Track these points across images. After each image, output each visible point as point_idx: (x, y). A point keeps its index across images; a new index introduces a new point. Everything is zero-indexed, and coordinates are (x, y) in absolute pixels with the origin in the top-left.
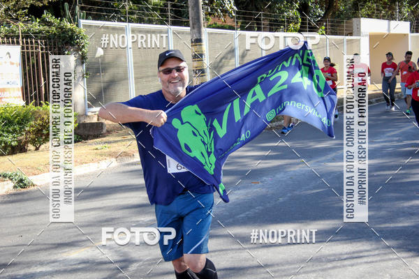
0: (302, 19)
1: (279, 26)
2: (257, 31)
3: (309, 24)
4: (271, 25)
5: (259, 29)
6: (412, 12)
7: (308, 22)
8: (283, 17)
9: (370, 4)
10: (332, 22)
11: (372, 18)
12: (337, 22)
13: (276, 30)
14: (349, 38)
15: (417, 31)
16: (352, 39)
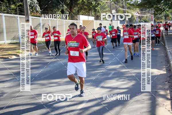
6: (95, 14)
9: (82, 11)
11: (83, 15)
12: (73, 16)
14: (77, 21)
15: (96, 20)
16: (77, 22)
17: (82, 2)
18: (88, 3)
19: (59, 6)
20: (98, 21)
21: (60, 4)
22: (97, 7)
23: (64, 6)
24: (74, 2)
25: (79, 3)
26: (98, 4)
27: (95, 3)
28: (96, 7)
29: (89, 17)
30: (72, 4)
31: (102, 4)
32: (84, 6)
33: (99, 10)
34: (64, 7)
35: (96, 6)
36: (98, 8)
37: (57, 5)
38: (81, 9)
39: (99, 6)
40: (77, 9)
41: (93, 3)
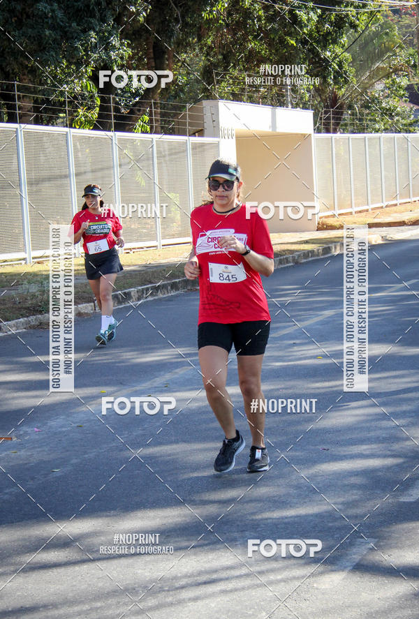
0: (103, 100)
1: (56, 112)
2: (8, 122)
3: (117, 110)
4: (36, 109)
5: (12, 119)
6: (317, 90)
7: (112, 105)
8: (62, 93)
9: (236, 73)
10: (163, 107)
11: (241, 100)
12: (175, 108)
13: (50, 122)
14: (197, 140)
15: (328, 131)
16: (202, 145)
17: (229, 14)
18: (270, 19)
19: (78, 45)
20: (338, 135)
21: (85, 31)
22: (335, 42)
23: (115, 41)
24: (177, 12)
25: (209, 21)
26: (340, 23)
27: (315, 18)
28: (325, 48)
29: (280, 111)
30: (165, 30)
31: (361, 27)
32: (245, 39)
33: (346, 67)
34: (114, 47)
35: (327, 39)
36: (338, 50)
37: (68, 36)
38: (227, 59)
39: (344, 40)
40: (202, 62)
41: (302, 15)
